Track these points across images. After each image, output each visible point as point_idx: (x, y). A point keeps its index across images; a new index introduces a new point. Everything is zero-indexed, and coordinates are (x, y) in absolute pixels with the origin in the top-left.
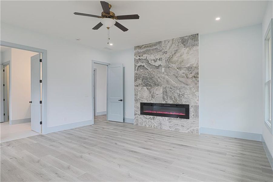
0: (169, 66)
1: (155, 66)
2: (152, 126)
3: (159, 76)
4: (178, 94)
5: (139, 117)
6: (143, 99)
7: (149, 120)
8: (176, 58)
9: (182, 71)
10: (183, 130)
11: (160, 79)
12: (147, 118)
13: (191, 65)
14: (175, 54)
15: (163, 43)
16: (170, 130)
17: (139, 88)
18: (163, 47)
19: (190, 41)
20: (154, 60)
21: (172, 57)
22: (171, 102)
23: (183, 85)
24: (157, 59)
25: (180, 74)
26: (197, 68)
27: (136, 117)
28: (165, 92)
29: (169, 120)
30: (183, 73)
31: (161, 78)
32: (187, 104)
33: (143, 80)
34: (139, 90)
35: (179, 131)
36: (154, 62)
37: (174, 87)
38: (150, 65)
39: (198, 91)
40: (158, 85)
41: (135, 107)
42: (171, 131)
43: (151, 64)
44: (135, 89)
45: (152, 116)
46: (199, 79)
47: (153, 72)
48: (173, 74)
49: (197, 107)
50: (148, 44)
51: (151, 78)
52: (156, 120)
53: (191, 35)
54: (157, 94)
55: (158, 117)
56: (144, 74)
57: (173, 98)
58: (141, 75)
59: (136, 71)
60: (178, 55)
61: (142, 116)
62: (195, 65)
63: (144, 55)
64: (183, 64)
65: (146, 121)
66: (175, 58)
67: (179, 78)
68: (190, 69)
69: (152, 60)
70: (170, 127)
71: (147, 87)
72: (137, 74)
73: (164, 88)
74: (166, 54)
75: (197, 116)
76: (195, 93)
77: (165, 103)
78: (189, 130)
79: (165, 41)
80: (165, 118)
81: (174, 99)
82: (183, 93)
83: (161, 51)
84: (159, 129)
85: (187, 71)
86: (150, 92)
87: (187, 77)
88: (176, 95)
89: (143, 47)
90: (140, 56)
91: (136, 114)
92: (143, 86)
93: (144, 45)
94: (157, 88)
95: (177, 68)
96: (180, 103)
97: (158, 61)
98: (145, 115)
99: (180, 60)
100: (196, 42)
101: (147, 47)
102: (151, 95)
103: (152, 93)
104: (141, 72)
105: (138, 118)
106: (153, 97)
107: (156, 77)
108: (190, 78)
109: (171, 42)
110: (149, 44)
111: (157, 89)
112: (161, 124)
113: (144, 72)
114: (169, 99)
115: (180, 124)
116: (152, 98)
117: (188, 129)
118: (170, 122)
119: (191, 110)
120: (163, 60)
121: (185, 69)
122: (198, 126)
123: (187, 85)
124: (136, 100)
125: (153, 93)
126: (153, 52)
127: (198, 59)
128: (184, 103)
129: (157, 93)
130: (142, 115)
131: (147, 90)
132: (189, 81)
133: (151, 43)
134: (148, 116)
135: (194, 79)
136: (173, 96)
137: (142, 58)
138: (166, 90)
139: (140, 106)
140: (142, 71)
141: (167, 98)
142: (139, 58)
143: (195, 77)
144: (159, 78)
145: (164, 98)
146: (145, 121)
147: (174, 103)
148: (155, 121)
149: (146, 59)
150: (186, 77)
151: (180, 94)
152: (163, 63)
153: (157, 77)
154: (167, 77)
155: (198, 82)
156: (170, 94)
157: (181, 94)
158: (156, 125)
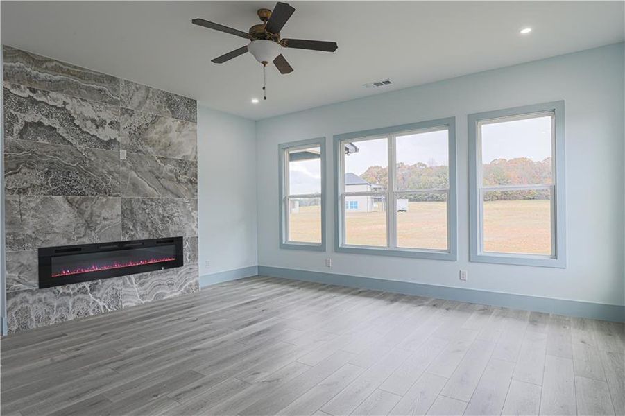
0: (140, 148)
1: (97, 138)
2: (91, 310)
3: (112, 169)
4: (161, 217)
5: (31, 298)
6: (48, 237)
7: (76, 298)
8: (156, 133)
9: (169, 167)
10: (171, 293)
11: (114, 178)
12: (69, 294)
13: (184, 156)
14: (153, 123)
15: (122, 85)
16: (143, 302)
17: (34, 200)
18: (123, 95)
19: (182, 108)
20: (94, 121)
21: (146, 129)
22: (145, 235)
23: (170, 197)
24: (105, 121)
25: (164, 172)
26: (195, 164)
27: (15, 304)
28: (128, 213)
29: (140, 279)
30: (171, 171)
31: (116, 175)
32: (178, 236)
33: (48, 173)
34: (32, 205)
35: (164, 298)
36: (94, 127)
37: (152, 200)
38: (79, 132)
39: (196, 209)
40: (107, 193)
41: (8, 268)
42: (147, 303)
43: (85, 130)
44: (7, 202)
45: (87, 285)
46: (199, 186)
47: (90, 154)
48: (150, 168)
49: (195, 240)
50: (69, 65)
51: (84, 173)
52: (102, 291)
53: (185, 98)
54: (104, 219)
55: (109, 279)
56: (55, 155)
57: (149, 225)
58: (40, 156)
59: (15, 139)
60: (159, 128)
61: (47, 294)
62: (191, 159)
63: (53, 94)
64: (169, 152)
65: (65, 305)
66: (153, 134)
67: (161, 181)
68: (183, 165)
69: (85, 119)
70: (142, 296)
71: (69, 198)
72: (19, 149)
73: (124, 202)
74: (131, 116)
75: (195, 257)
76: (193, 214)
77: (130, 239)
78: (182, 289)
79: (128, 83)
80: (130, 279)
81: (151, 229)
82: (171, 212)
83: (116, 103)
84: (114, 311)
85: (178, 169)
86: (81, 213)
87: (178, 181)
88: (155, 218)
89: (50, 65)
90: (34, 91)
91: (16, 293)
92: (50, 193)
93: (53, 61)
94: (105, 200)
95: (159, 158)
96: (165, 236)
97: (107, 126)
98: (59, 288)
99: (163, 140)
100: (192, 115)
101: (68, 72)
102: (82, 221)
103: (86, 216)
104: (43, 146)
105: (24, 305)
106: (88, 227)
107: (100, 170)
108: (183, 183)
109: (142, 93)
110: (75, 67)
111: (103, 205)
112: (117, 297)
113: (56, 148)
114: (138, 229)
115: (165, 283)
116: (88, 231)
117: (181, 287)
118: (141, 285)
119: (186, 246)
120: (121, 129)
121: (174, 162)
122: (198, 276)
123: (179, 197)
124: (15, 243)
125: (91, 215)
126: (92, 98)
127: (196, 148)
128: (172, 235)
129: (104, 214)
130: (44, 290)
131: (66, 206)
132: (182, 189)
133: (82, 69)
134: (71, 286)
135: (190, 185)
136: (149, 221)
137: (43, 99)
138: (131, 205)
139: (37, 261)
140: (45, 142)
141: (134, 227)
142: (32, 94)
143: (191, 182)
144: (110, 173)
145: (125, 229)
146: (58, 307)
147: (151, 238)
148: (98, 295)
149: (64, 108)
150: (176, 179)
151: (164, 217)
152: (122, 137)
153: (104, 171)
154: (133, 174)
155: (197, 192)
156: (141, 217)
157: (166, 215)
158: (101, 304)
